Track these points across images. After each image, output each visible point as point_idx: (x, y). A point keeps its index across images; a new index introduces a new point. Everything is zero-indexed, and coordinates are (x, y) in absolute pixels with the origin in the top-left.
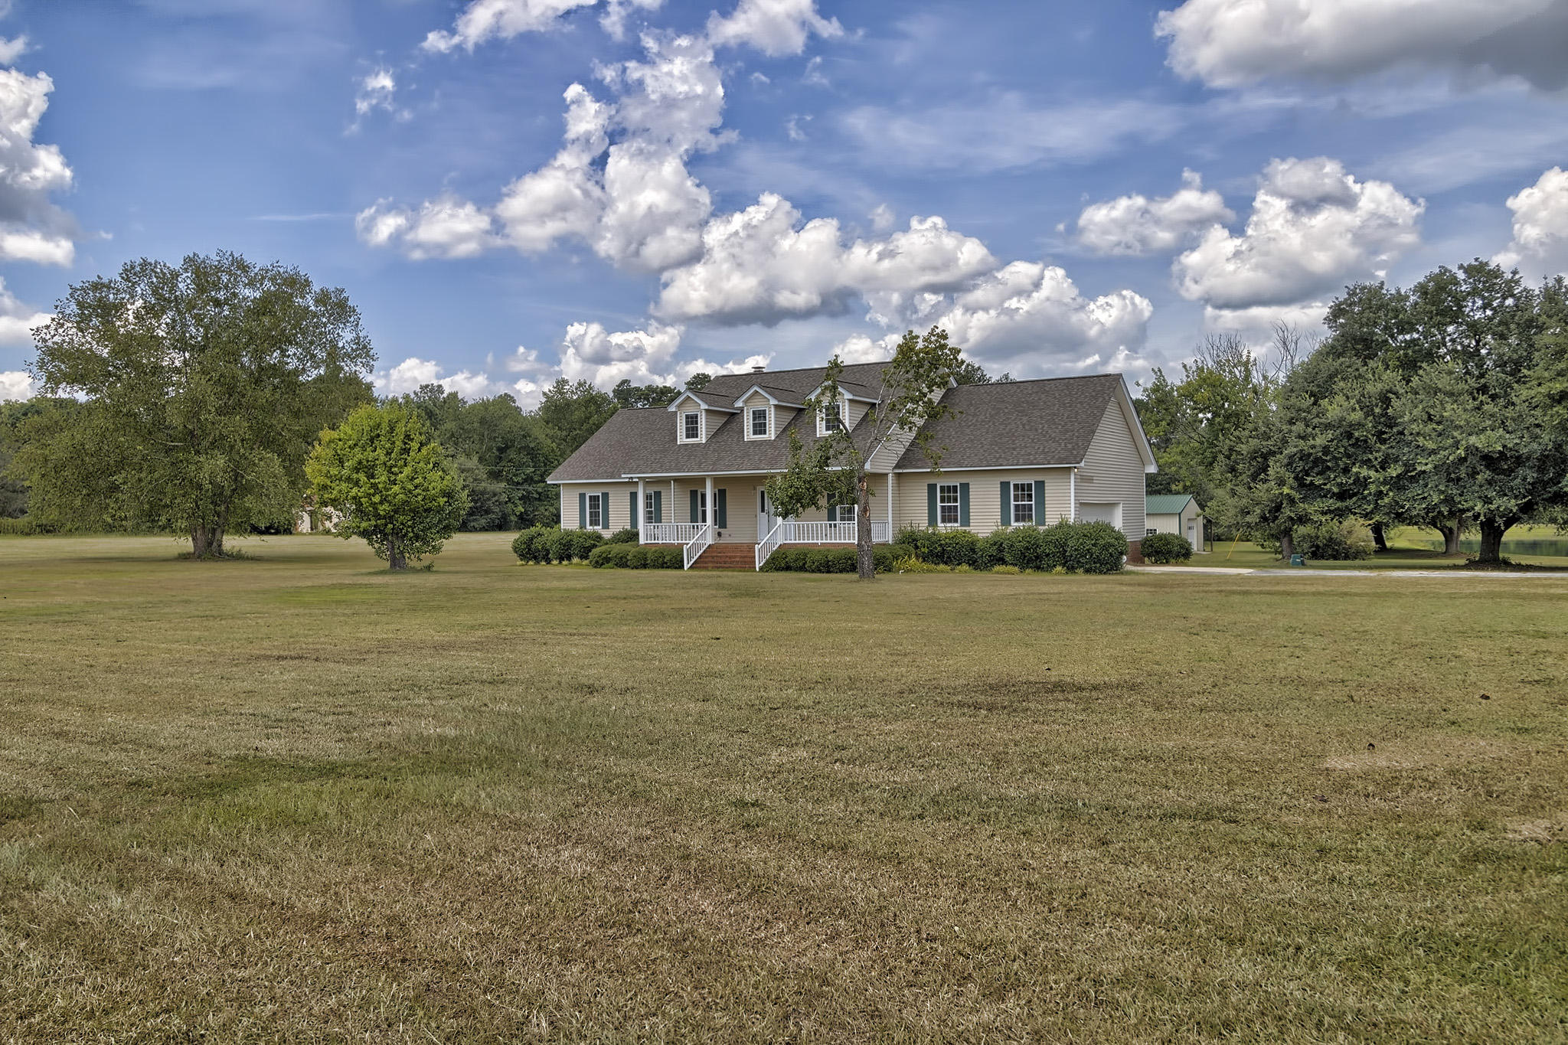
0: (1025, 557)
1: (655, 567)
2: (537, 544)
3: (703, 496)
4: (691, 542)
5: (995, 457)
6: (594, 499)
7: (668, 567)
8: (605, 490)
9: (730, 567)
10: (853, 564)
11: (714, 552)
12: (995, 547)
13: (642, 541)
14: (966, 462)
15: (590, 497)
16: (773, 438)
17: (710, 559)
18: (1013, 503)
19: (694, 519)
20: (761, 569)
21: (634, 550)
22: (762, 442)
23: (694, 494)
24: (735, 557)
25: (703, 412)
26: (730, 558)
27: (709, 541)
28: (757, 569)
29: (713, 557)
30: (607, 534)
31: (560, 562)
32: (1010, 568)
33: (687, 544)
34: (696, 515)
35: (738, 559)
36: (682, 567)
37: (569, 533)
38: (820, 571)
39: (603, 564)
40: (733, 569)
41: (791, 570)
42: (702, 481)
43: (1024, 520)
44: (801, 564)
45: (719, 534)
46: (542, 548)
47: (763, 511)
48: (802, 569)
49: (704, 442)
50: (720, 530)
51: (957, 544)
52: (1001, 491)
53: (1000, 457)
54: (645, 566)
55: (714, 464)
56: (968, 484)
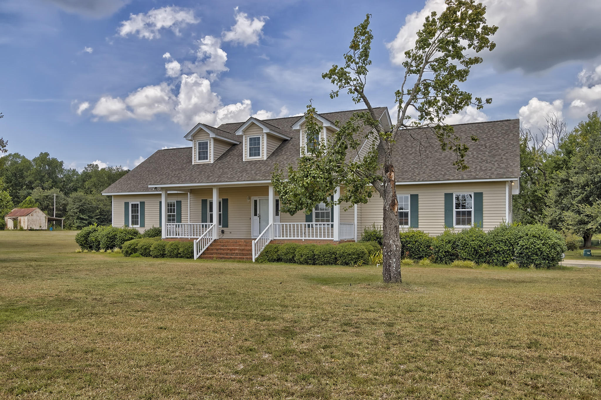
0: (477, 253)
1: (171, 257)
2: (92, 238)
3: (211, 204)
4: (200, 238)
5: (441, 174)
6: (135, 206)
7: (181, 257)
8: (142, 200)
9: (231, 258)
10: (336, 258)
11: (218, 245)
12: (449, 245)
13: (164, 236)
14: (418, 178)
15: (132, 205)
16: (265, 159)
17: (215, 251)
18: (455, 210)
19: (204, 220)
20: (257, 260)
21: (156, 242)
22: (256, 162)
23: (204, 202)
24: (235, 250)
25: (212, 140)
26: (231, 250)
27: (215, 237)
28: (254, 260)
29: (217, 249)
30: (142, 231)
31: (106, 251)
32: (467, 262)
33: (197, 239)
34: (206, 218)
35: (237, 252)
36: (192, 257)
37: (115, 230)
38: (307, 263)
39: (131, 253)
40: (233, 260)
41: (281, 261)
42: (209, 191)
43: (464, 223)
44: (291, 257)
45: (223, 232)
46: (96, 240)
47: (256, 215)
48: (292, 261)
49: (212, 162)
50: (224, 229)
51: (416, 242)
52: (445, 200)
53: (445, 174)
54: (163, 256)
55: (220, 177)
56: (417, 195)
